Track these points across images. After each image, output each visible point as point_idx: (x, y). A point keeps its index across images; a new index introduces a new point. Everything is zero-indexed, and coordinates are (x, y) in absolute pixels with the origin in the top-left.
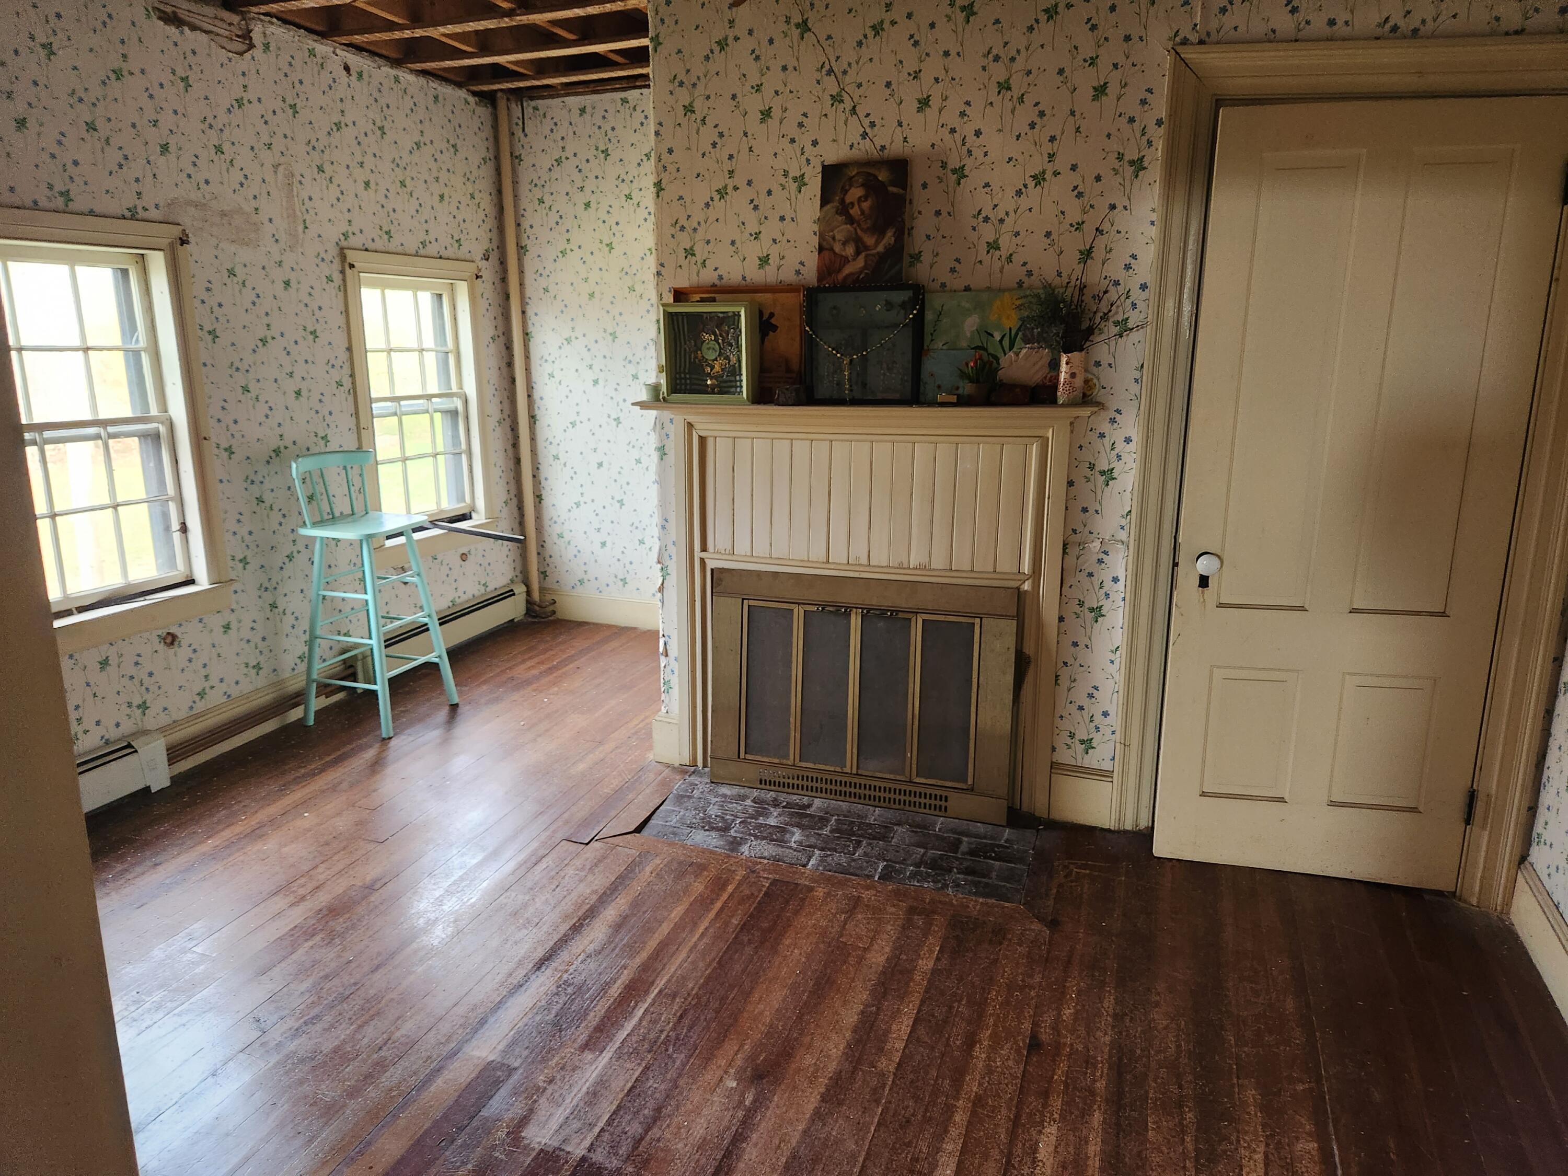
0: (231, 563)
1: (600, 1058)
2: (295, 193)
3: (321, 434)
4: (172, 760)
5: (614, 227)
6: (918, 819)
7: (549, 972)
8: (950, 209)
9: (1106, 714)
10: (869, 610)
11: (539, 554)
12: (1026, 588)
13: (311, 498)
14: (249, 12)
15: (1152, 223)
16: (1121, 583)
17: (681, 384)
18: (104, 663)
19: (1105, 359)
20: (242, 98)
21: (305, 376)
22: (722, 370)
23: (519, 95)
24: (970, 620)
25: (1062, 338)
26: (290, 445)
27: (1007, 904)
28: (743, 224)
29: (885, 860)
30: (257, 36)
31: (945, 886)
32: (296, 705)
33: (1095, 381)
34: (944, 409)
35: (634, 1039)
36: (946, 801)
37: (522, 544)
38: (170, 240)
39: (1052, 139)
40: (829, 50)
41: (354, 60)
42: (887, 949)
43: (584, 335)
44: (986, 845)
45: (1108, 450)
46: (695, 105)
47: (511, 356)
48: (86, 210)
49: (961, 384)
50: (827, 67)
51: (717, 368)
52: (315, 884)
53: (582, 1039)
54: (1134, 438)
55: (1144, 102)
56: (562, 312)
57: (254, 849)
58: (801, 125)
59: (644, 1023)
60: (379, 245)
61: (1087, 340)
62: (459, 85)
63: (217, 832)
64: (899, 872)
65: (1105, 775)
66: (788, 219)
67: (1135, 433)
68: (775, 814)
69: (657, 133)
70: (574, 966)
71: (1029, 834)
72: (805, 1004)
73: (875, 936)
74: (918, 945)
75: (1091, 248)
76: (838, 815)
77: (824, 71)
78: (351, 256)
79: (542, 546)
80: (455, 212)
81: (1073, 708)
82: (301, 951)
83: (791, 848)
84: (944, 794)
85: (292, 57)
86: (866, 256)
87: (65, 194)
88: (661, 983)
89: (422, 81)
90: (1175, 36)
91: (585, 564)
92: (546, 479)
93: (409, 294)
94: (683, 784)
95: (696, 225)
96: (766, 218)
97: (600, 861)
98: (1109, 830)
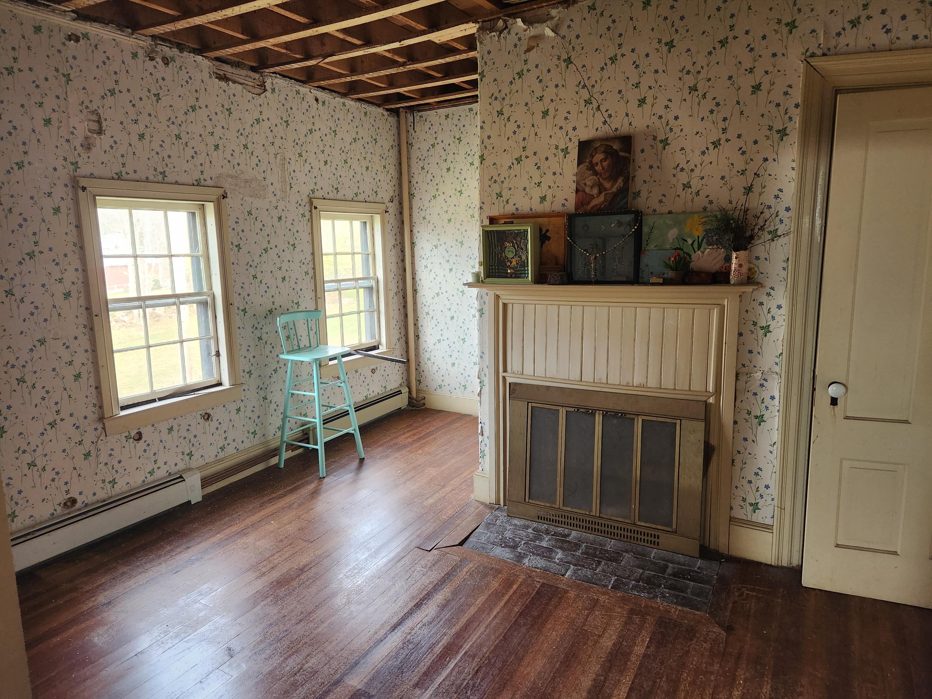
0: (242, 374)
1: (425, 694)
2: (286, 169)
3: (295, 301)
4: (203, 486)
5: (463, 181)
6: (640, 549)
7: (399, 634)
8: (658, 164)
9: (767, 487)
10: (607, 412)
11: (416, 369)
12: (711, 401)
13: (288, 337)
14: (264, 72)
15: (793, 169)
16: (776, 401)
17: (492, 272)
18: (171, 429)
19: (762, 255)
20: (259, 119)
21: (288, 269)
22: (517, 264)
23: (411, 109)
24: (673, 421)
25: (732, 242)
26: (278, 307)
27: (697, 612)
28: (531, 177)
29: (616, 575)
30: (268, 85)
31: (656, 597)
32: (275, 456)
33: (756, 269)
34: (653, 287)
35: (447, 683)
36: (658, 538)
37: (407, 363)
38: (217, 196)
39: (725, 119)
40: (584, 74)
41: (321, 95)
42: (614, 637)
43: (445, 243)
44: (685, 570)
45: (766, 313)
46: (503, 110)
47: (404, 256)
48: (174, 181)
49: (666, 271)
50: (582, 84)
51: (514, 263)
52: (272, 565)
53: (415, 679)
54: (784, 307)
55: (786, 93)
56: (433, 230)
57: (242, 541)
58: (566, 118)
59: (454, 673)
60: (331, 196)
61: (750, 243)
62: (379, 106)
63: (223, 530)
64: (625, 584)
65: (768, 528)
66: (558, 174)
67: (785, 303)
68: (547, 539)
69: (482, 128)
70: (415, 631)
71: (715, 565)
72: (557, 670)
73: (606, 627)
74: (635, 636)
75: (751, 185)
76: (587, 543)
77: (580, 86)
78: (316, 202)
79: (419, 365)
80: (375, 176)
81: (744, 482)
82: (259, 607)
83: (555, 563)
84: (657, 534)
85: (287, 95)
86: (605, 194)
87: (163, 173)
88: (466, 647)
89: (358, 104)
90: (807, 51)
91: (443, 376)
92: (422, 326)
93: (347, 223)
94: (490, 515)
95: (503, 179)
96: (544, 174)
97: (436, 563)
98: (771, 566)
